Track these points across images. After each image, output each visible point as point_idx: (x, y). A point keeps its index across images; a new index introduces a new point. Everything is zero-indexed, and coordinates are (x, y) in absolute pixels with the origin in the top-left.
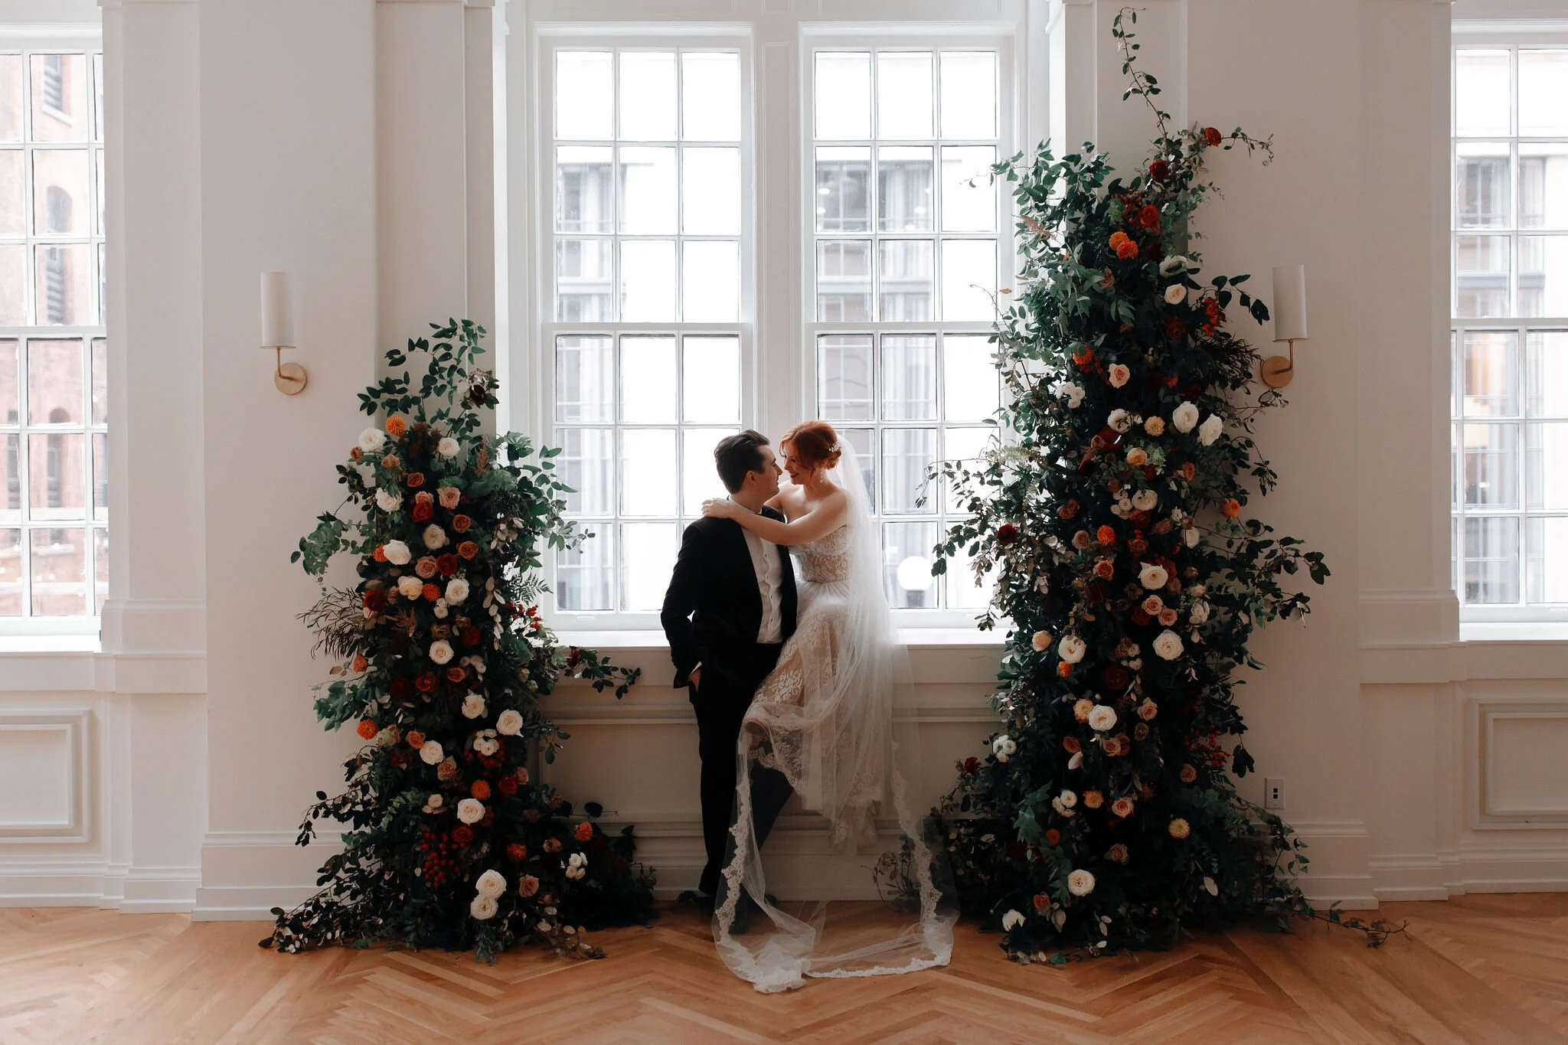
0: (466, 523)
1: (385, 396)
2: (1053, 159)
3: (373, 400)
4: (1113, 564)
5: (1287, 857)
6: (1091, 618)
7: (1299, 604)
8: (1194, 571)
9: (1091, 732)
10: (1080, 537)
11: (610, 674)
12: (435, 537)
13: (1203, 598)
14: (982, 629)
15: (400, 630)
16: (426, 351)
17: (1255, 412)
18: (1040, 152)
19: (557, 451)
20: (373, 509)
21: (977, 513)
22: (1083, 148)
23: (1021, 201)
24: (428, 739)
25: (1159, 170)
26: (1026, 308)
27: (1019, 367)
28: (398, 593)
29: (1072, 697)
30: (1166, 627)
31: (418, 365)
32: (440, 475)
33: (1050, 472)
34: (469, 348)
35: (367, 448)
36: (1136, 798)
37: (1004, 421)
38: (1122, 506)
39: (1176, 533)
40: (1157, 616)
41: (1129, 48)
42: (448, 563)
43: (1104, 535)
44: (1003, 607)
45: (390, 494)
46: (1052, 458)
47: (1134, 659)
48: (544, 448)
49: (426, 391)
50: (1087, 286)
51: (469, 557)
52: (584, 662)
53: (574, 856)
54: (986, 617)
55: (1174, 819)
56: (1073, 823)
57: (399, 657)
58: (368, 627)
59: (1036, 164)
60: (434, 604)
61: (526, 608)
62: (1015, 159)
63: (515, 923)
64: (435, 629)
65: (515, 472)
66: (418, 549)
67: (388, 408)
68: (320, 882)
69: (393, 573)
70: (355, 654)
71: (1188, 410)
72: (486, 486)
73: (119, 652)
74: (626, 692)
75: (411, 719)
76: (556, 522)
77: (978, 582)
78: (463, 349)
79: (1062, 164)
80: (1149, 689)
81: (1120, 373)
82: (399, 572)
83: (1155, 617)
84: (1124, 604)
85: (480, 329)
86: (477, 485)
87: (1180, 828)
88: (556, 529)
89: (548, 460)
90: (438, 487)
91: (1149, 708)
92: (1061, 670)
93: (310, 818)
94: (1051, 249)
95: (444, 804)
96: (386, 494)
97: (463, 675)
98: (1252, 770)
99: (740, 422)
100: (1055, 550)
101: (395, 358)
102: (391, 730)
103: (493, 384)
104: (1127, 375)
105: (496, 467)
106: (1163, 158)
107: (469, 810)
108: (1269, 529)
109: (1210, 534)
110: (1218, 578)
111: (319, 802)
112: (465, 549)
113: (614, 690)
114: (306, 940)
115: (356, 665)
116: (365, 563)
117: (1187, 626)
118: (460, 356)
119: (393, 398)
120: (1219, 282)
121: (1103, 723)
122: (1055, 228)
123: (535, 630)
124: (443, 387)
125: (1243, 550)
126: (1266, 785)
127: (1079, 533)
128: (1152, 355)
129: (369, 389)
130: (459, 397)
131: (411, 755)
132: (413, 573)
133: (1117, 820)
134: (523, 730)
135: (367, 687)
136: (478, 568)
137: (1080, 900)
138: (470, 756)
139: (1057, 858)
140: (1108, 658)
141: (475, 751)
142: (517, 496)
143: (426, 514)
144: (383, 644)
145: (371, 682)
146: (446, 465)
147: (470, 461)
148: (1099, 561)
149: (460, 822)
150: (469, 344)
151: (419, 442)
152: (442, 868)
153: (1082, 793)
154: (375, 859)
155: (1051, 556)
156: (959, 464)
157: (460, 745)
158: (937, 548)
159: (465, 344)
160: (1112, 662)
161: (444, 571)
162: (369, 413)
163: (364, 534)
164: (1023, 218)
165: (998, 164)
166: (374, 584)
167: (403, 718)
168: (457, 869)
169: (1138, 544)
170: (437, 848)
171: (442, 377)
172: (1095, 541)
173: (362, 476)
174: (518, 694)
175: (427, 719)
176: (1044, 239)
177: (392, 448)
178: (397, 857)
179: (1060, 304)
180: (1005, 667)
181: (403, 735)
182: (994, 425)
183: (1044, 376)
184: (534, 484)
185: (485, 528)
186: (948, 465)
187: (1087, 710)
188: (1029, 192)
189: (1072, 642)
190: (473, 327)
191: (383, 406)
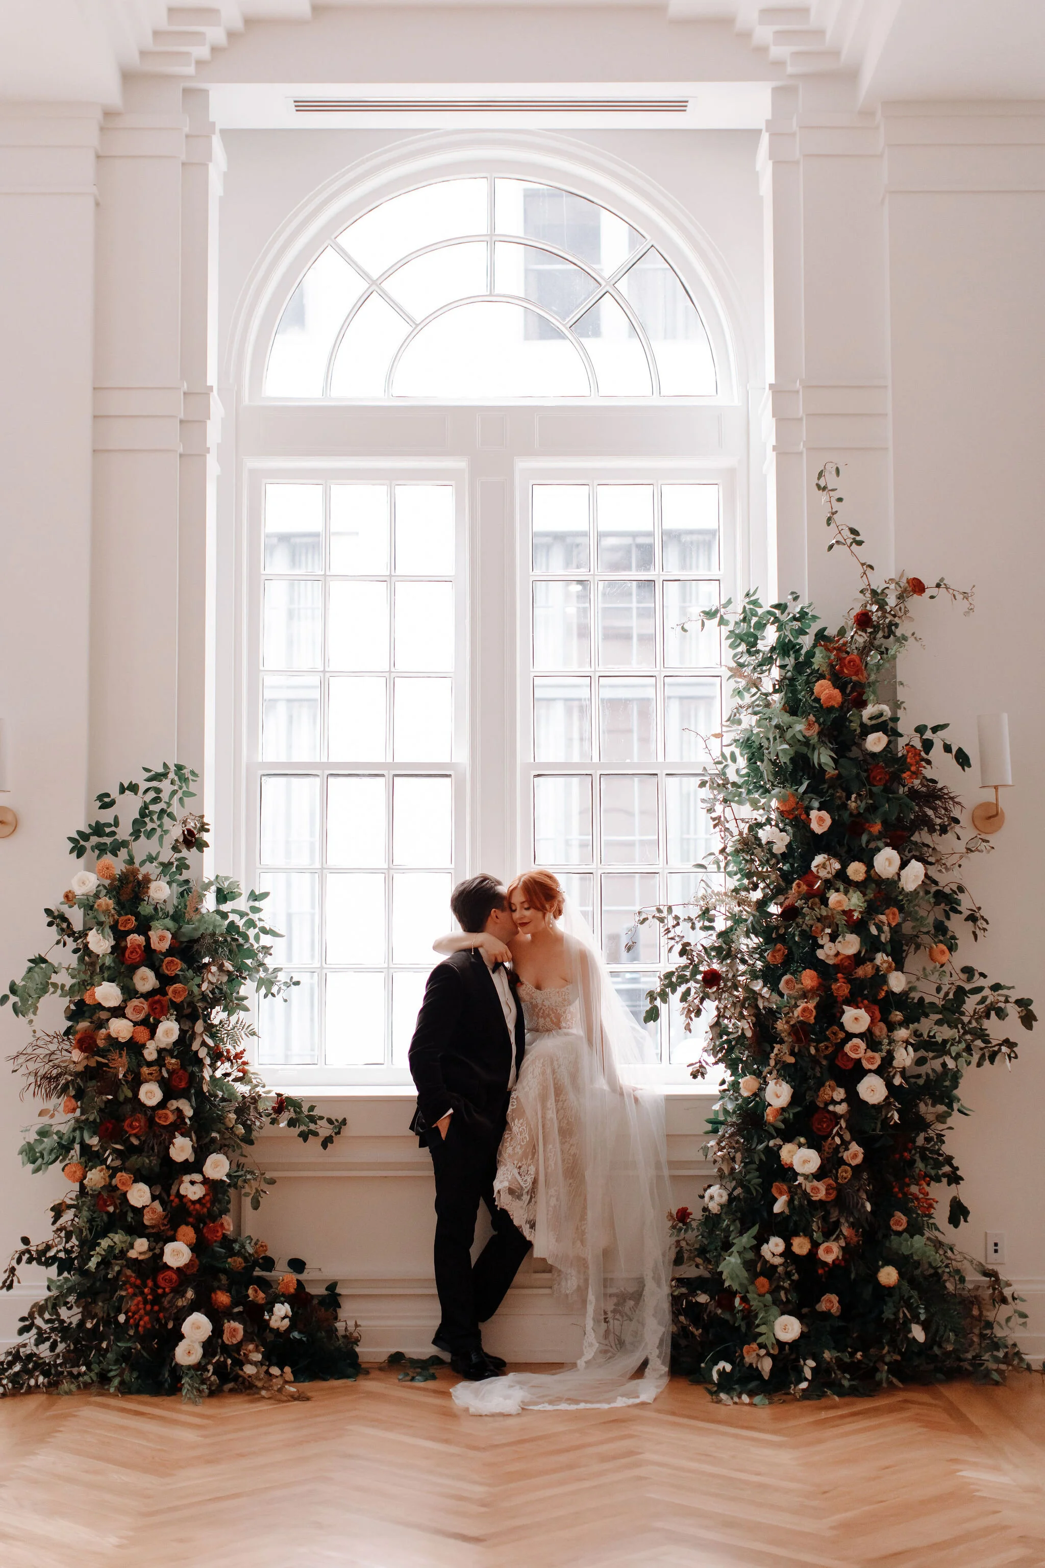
0: (175, 966)
1: (94, 840)
2: (761, 607)
3: (82, 843)
4: (815, 1007)
5: (1004, 1311)
6: (792, 1060)
7: (1005, 1050)
8: (897, 1016)
9: (796, 1176)
10: (787, 982)
11: (316, 1124)
12: (146, 979)
13: (907, 1042)
14: (695, 1078)
15: (112, 1070)
16: (136, 794)
17: (961, 857)
18: (747, 600)
19: (265, 895)
20: (85, 952)
21: (688, 959)
22: (790, 597)
23: (733, 646)
24: (135, 1181)
25: (863, 620)
26: (737, 752)
27: (727, 812)
28: (109, 1036)
29: (779, 1142)
30: (870, 1071)
31: (128, 809)
32: (151, 918)
33: (754, 916)
34: (180, 794)
35: (79, 891)
36: (844, 1245)
37: (716, 866)
38: (827, 952)
39: (880, 979)
40: (860, 1059)
41: (833, 500)
42: (158, 1005)
43: (809, 979)
44: (715, 1056)
45: (104, 937)
46: (761, 906)
47: (840, 1103)
48: (252, 892)
49: (136, 834)
50: (789, 735)
51: (178, 1000)
52: (289, 1111)
53: (278, 1306)
54: (698, 1065)
55: (883, 1266)
56: (780, 1269)
57: (110, 1097)
58: (80, 1068)
59: (745, 612)
60: (143, 1046)
61: (233, 1053)
62: (725, 606)
63: (220, 1370)
64: (145, 1070)
65: (224, 915)
66: (129, 992)
67: (97, 852)
68: (21, 1331)
69: (103, 1015)
70: (65, 1099)
71: (889, 857)
72: (195, 929)
74: (332, 1142)
75: (118, 1163)
76: (261, 969)
77: (688, 1028)
78: (174, 793)
79: (771, 614)
81: (821, 821)
82: (109, 1014)
83: (859, 1060)
84: (827, 1047)
85: (193, 773)
86: (187, 929)
87: (888, 1275)
88: (262, 974)
89: (257, 904)
90: (149, 931)
91: (855, 1153)
92: (769, 1115)
93: (14, 1263)
94: (762, 694)
95: (150, 1249)
96: (100, 936)
97: (172, 1118)
98: (966, 1221)
99: (453, 866)
100: (761, 996)
101: (105, 802)
102: (101, 1171)
103: (203, 828)
104: (829, 822)
105: (204, 911)
106: (868, 607)
107: (176, 1253)
108: (983, 975)
109: (918, 979)
110: (926, 1025)
111: (24, 1247)
112: (175, 992)
113: (320, 1140)
114: (10, 1385)
115: (66, 1109)
116: (73, 1007)
117: (890, 1070)
118: (171, 799)
119: (102, 842)
120: (920, 730)
121: (807, 1165)
122: (767, 673)
123: (241, 1074)
124: (153, 831)
125: (952, 996)
126: (986, 1240)
127: (787, 977)
128: (855, 802)
129: (79, 833)
130: (169, 841)
131: (119, 1199)
132: (124, 1016)
133: (827, 1269)
134: (228, 1175)
135: (74, 1130)
136: (188, 1011)
137: (787, 1347)
138: (177, 1200)
139: (765, 1306)
140: (813, 1103)
141: (181, 1197)
142: (226, 940)
143: (136, 957)
144: (92, 1086)
145: (80, 1126)
146: (156, 909)
147: (179, 904)
148: (802, 1005)
149: (166, 1267)
150: (181, 788)
151: (130, 886)
152: (147, 1313)
153: (790, 1239)
154: (76, 1310)
155: (756, 1000)
156: (670, 909)
157: (167, 1189)
158: (651, 996)
159: (176, 788)
160: (819, 1107)
161: (155, 1013)
162: (79, 856)
163: (73, 977)
164: (736, 662)
165: (707, 610)
166: (83, 1025)
167: (112, 1160)
168: (161, 1315)
169: (841, 988)
170: (142, 1293)
171: (152, 820)
172: (800, 986)
173: (71, 921)
174: (225, 1139)
175: (135, 1160)
176: (756, 684)
177: (104, 892)
178: (100, 1304)
179: (766, 751)
180: (714, 1113)
181: (111, 1177)
182: (704, 870)
183: (754, 822)
184: (242, 929)
185: (194, 972)
186: (659, 910)
187: (792, 1154)
188: (741, 638)
189: (776, 1084)
190: (186, 771)
191: (93, 848)
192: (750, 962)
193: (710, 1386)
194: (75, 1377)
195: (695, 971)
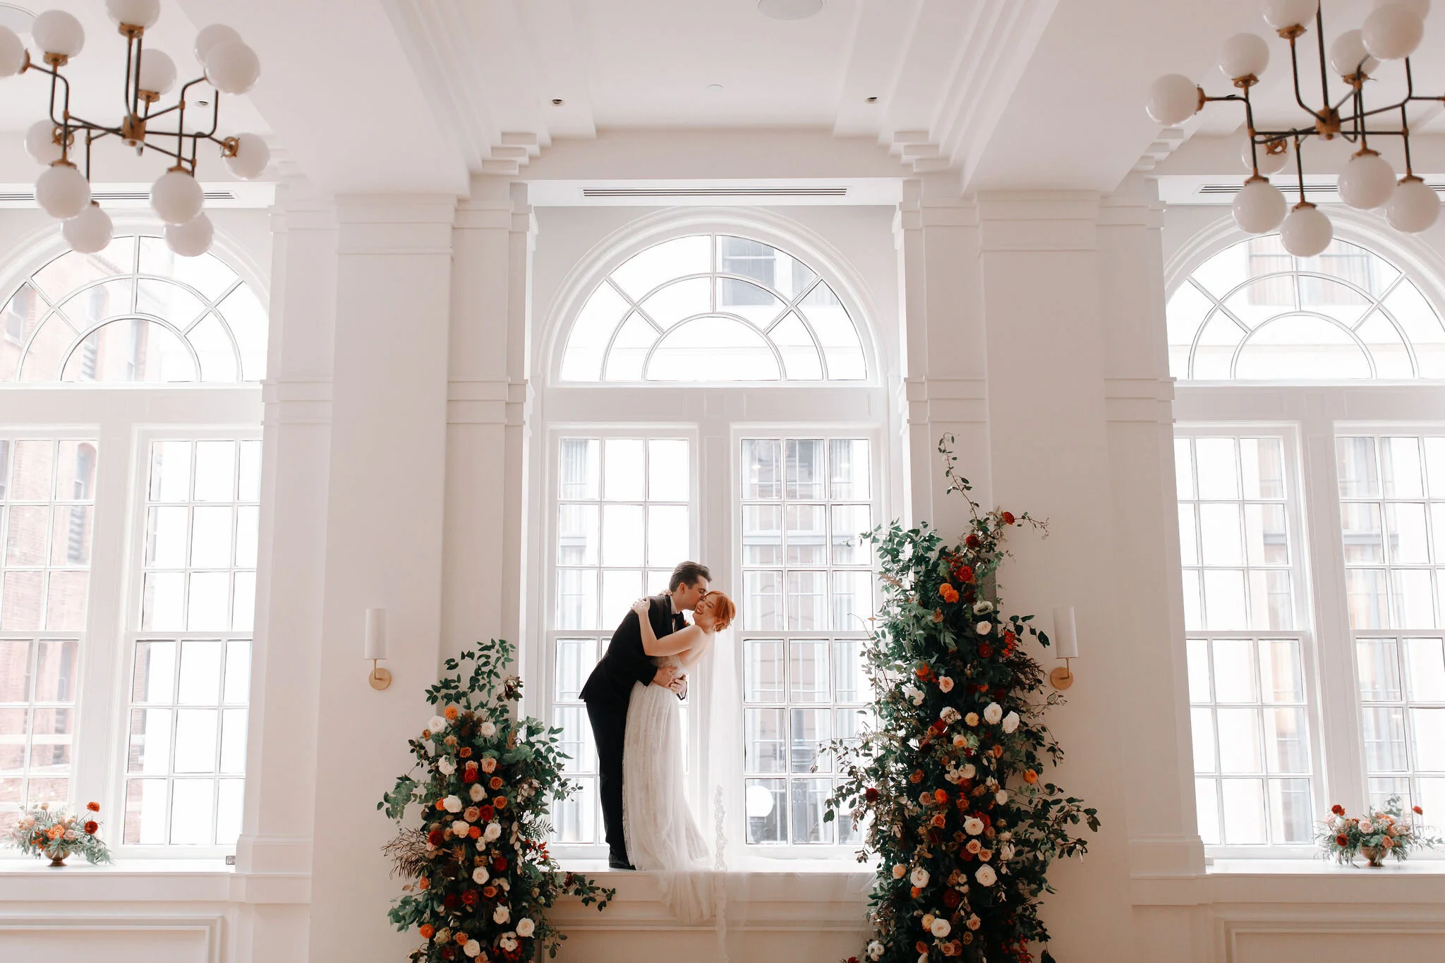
0: (499, 783)
1: (444, 691)
2: (901, 531)
3: (435, 694)
4: (945, 817)
6: (930, 856)
7: (1078, 846)
8: (1003, 822)
9: (933, 938)
10: (924, 797)
11: (594, 893)
12: (478, 792)
13: (1009, 842)
14: (860, 862)
15: (454, 858)
16: (473, 659)
17: (1044, 708)
18: (892, 526)
19: (560, 730)
20: (436, 772)
21: (854, 777)
22: (921, 525)
23: (882, 557)
24: (470, 938)
25: (972, 542)
26: (886, 630)
27: (880, 674)
28: (452, 833)
29: (921, 912)
30: (984, 862)
31: (467, 669)
32: (485, 748)
33: (901, 751)
34: (502, 660)
35: (434, 730)
37: (872, 711)
38: (952, 775)
39: (990, 795)
40: (977, 854)
41: (950, 459)
42: (487, 811)
43: (940, 796)
44: (874, 846)
45: (450, 762)
46: (904, 740)
47: (963, 885)
48: (551, 728)
49: (472, 688)
50: (923, 622)
51: (500, 807)
52: (576, 883)
54: (862, 852)
57: (453, 878)
58: (432, 857)
59: (890, 534)
60: (476, 841)
61: (538, 844)
62: (875, 530)
64: (477, 858)
65: (532, 745)
66: (467, 802)
67: (445, 700)
69: (449, 818)
70: (421, 877)
71: (994, 709)
72: (512, 756)
73: (249, 872)
74: (605, 906)
75: (458, 924)
76: (556, 779)
77: (855, 827)
78: (498, 659)
79: (908, 536)
80: (976, 908)
81: (947, 683)
82: (452, 817)
83: (976, 856)
84: (954, 846)
85: (512, 646)
86: (507, 756)
88: (557, 784)
89: (554, 736)
90: (482, 758)
91: (974, 921)
92: (913, 892)
94: (902, 590)
96: (447, 761)
97: (495, 892)
100: (906, 806)
101: (451, 665)
102: (445, 931)
103: (519, 684)
104: (952, 684)
105: (518, 742)
106: (975, 532)
108: (1060, 790)
109: (1016, 795)
110: (1022, 827)
112: (498, 802)
113: (597, 904)
115: (422, 884)
116: (427, 810)
117: (999, 862)
118: (496, 663)
119: (449, 693)
120: (1014, 619)
121: (941, 931)
122: (905, 576)
123: (543, 859)
124: (484, 685)
125: (1039, 807)
127: (924, 793)
128: (970, 669)
129: (433, 686)
130: (495, 693)
131: (458, 949)
132: (463, 818)
134: (534, 933)
135: (427, 900)
136: (507, 814)
138: (498, 951)
140: (945, 884)
141: (501, 948)
142: (532, 762)
143: (472, 776)
144: (440, 869)
145: (430, 897)
146: (485, 741)
147: (501, 737)
148: (935, 813)
150: (503, 656)
151: (468, 724)
155: (903, 809)
156: (841, 742)
157: (491, 941)
158: (827, 801)
159: (500, 655)
160: (949, 887)
161: (484, 817)
162: (432, 703)
163: (427, 790)
164: (884, 567)
165: (865, 532)
166: (434, 825)
167: (454, 922)
169: (963, 803)
171: (483, 678)
172: (934, 800)
173: (427, 749)
174: (532, 906)
175: (470, 923)
176: (898, 583)
177: (450, 730)
179: (907, 633)
180: (875, 889)
181: (452, 935)
182: (865, 715)
183: (899, 681)
184: (544, 754)
185: (511, 787)
186: (833, 742)
187: (930, 922)
188: (888, 552)
189: (919, 872)
190: (507, 645)
191: (443, 698)
192: (898, 780)
195: (860, 786)
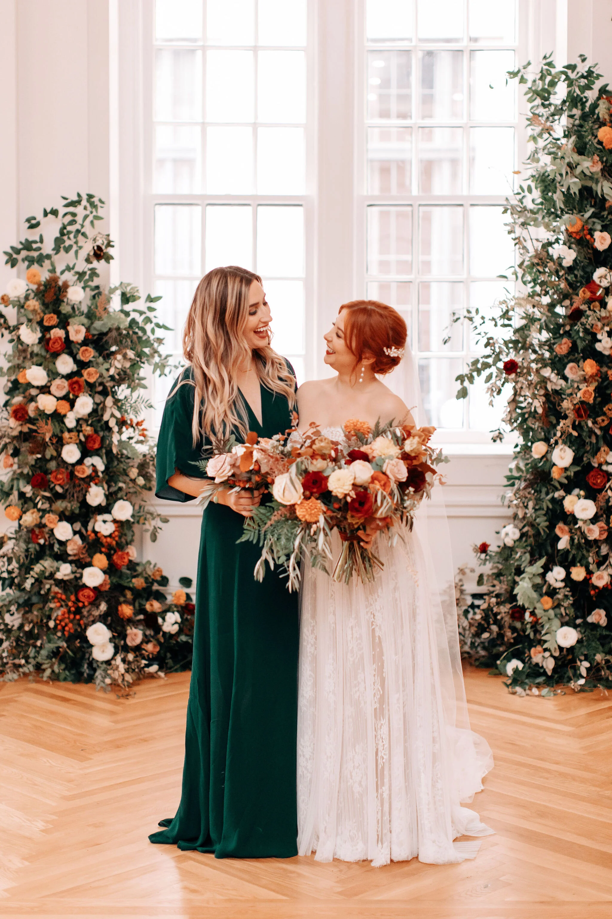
0: (89, 354)
1: (24, 253)
2: (554, 67)
3: (15, 256)
4: (594, 391)
6: (574, 433)
9: (576, 521)
10: (572, 369)
12: (66, 364)
14: (495, 441)
15: (40, 435)
16: (57, 217)
18: (545, 62)
19: (158, 298)
20: (18, 342)
21: (491, 350)
22: (579, 59)
23: (530, 100)
24: (60, 521)
26: (533, 185)
27: (525, 233)
28: (37, 408)
29: (562, 493)
32: (70, 316)
33: (547, 316)
34: (91, 218)
35: (13, 294)
37: (514, 276)
38: (604, 345)
42: (76, 385)
43: (590, 367)
44: (511, 424)
45: (32, 331)
46: (551, 306)
47: (611, 464)
48: (149, 296)
49: (57, 249)
50: (578, 171)
51: (92, 380)
53: (170, 615)
54: (498, 432)
56: (561, 591)
57: (39, 456)
58: (15, 433)
59: (542, 72)
60: (65, 416)
61: (135, 421)
62: (525, 68)
64: (66, 435)
65: (127, 314)
66: (53, 374)
67: (27, 263)
69: (33, 392)
70: (3, 455)
72: (104, 325)
75: (46, 506)
76: (156, 355)
77: (491, 404)
78: (86, 217)
79: (562, 72)
81: (603, 239)
82: (38, 391)
84: (603, 421)
85: (101, 201)
86: (98, 324)
88: (157, 359)
89: (152, 305)
90: (68, 325)
92: (555, 474)
94: (553, 139)
95: (73, 572)
96: (29, 330)
97: (89, 471)
100: (550, 380)
101: (33, 225)
102: (33, 513)
103: (109, 244)
104: (608, 241)
105: (111, 310)
107: (92, 575)
112: (89, 374)
115: (5, 462)
116: (10, 385)
118: (84, 221)
119: (30, 255)
121: (585, 512)
122: (558, 122)
123: (142, 438)
124: (70, 247)
127: (572, 365)
129: (12, 248)
130: (83, 254)
131: (47, 533)
132: (49, 393)
133: (597, 591)
134: (133, 516)
135: (12, 480)
136: (99, 389)
137: (565, 650)
138: (93, 535)
139: (549, 619)
140: (589, 464)
141: (96, 533)
142: (128, 333)
143: (57, 346)
144: (25, 447)
145: (18, 477)
146: (73, 308)
147: (92, 304)
148: (583, 387)
149: (85, 586)
150: (92, 212)
151: (53, 290)
152: (71, 621)
153: (569, 568)
154: (16, 615)
155: (546, 383)
156: (477, 311)
157: (85, 525)
158: (461, 378)
159: (88, 212)
160: (594, 467)
161: (74, 391)
162: (13, 266)
163: (9, 361)
164: (533, 113)
165: (511, 71)
166: (18, 399)
167: (42, 504)
168: (82, 622)
170: (67, 605)
171: (69, 239)
172: (582, 373)
173: (7, 317)
174: (129, 488)
175: (60, 505)
176: (549, 130)
177: (32, 295)
178: (35, 613)
179: (558, 185)
180: (511, 470)
181: (41, 517)
182: (506, 279)
183: (546, 241)
184: (141, 324)
185: (104, 358)
186: (469, 312)
187: (573, 503)
188: (537, 93)
189: (561, 449)
190: (96, 200)
191: (23, 260)
192: (540, 352)
193: (505, 680)
194: (17, 667)
195: (498, 359)
